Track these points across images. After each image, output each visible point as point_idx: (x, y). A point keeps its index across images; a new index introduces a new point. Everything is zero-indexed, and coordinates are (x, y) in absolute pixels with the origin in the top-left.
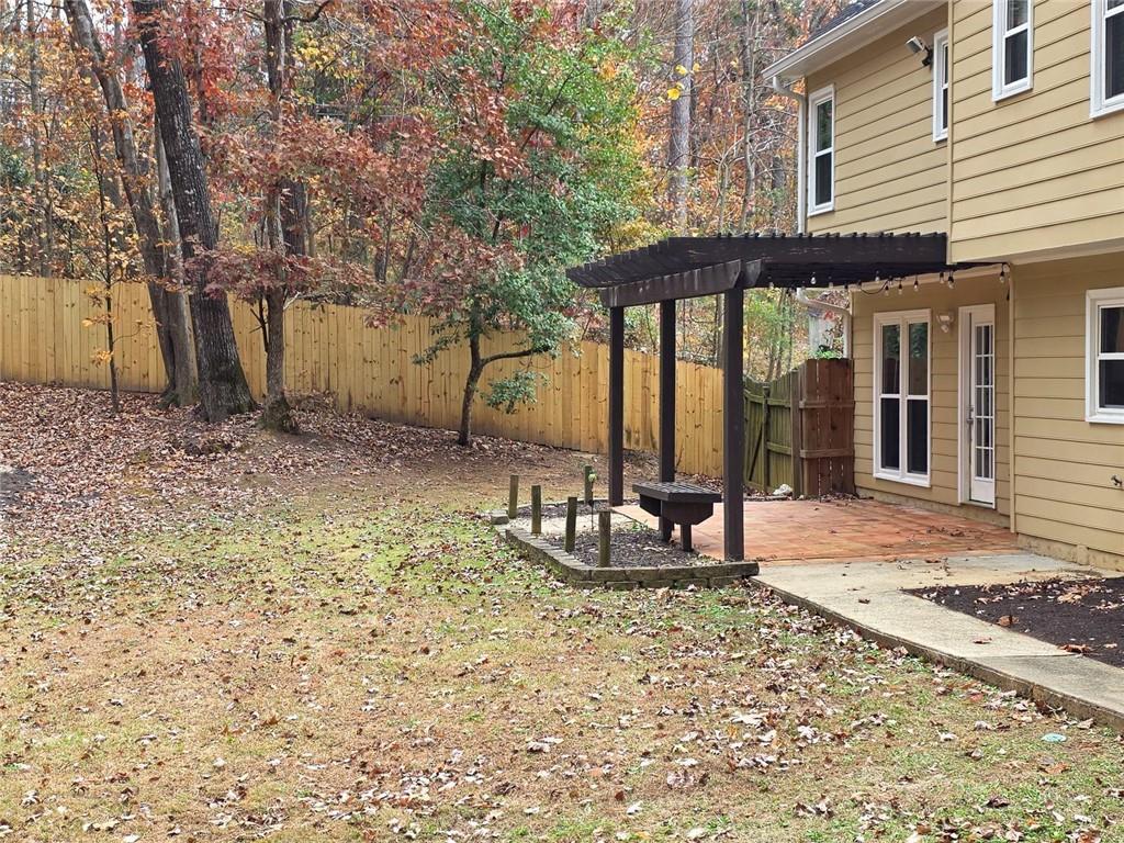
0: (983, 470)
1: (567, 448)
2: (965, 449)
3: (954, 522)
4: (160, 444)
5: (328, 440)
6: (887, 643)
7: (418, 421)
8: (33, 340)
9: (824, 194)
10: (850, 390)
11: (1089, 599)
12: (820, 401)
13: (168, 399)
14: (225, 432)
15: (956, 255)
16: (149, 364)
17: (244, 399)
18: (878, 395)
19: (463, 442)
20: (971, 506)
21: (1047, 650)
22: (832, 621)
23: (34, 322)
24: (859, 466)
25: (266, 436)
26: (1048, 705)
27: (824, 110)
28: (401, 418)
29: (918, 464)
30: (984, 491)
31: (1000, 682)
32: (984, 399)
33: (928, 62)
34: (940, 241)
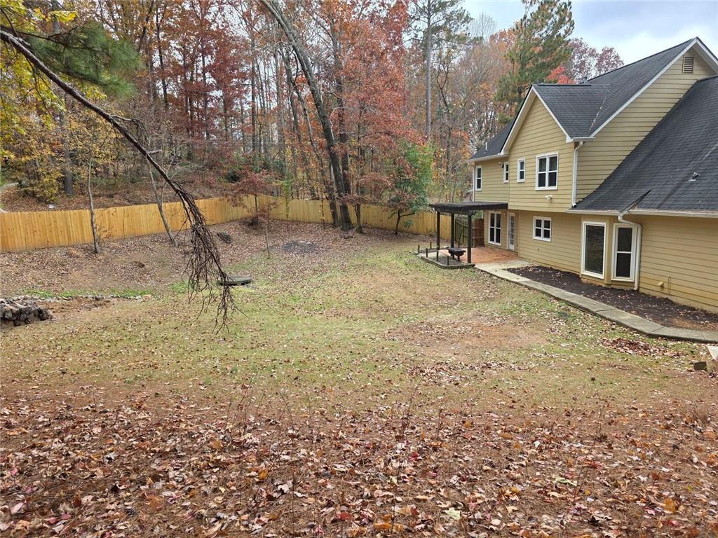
0: (512, 243)
1: (417, 234)
2: (508, 239)
3: (506, 253)
4: (338, 237)
5: (370, 235)
6: (502, 279)
7: (385, 229)
8: (303, 212)
9: (479, 187)
10: (483, 225)
11: (534, 270)
12: (478, 228)
13: (334, 225)
14: (350, 234)
15: (509, 208)
16: (328, 218)
17: (351, 226)
18: (490, 227)
19: (396, 234)
20: (509, 250)
21: (528, 280)
22: (492, 275)
23: (303, 210)
24: (485, 240)
25: (358, 234)
26: (530, 289)
27: (479, 170)
28: (381, 229)
29: (498, 241)
30: (512, 247)
31: (522, 285)
32: (512, 231)
33: (503, 167)
34: (507, 205)
